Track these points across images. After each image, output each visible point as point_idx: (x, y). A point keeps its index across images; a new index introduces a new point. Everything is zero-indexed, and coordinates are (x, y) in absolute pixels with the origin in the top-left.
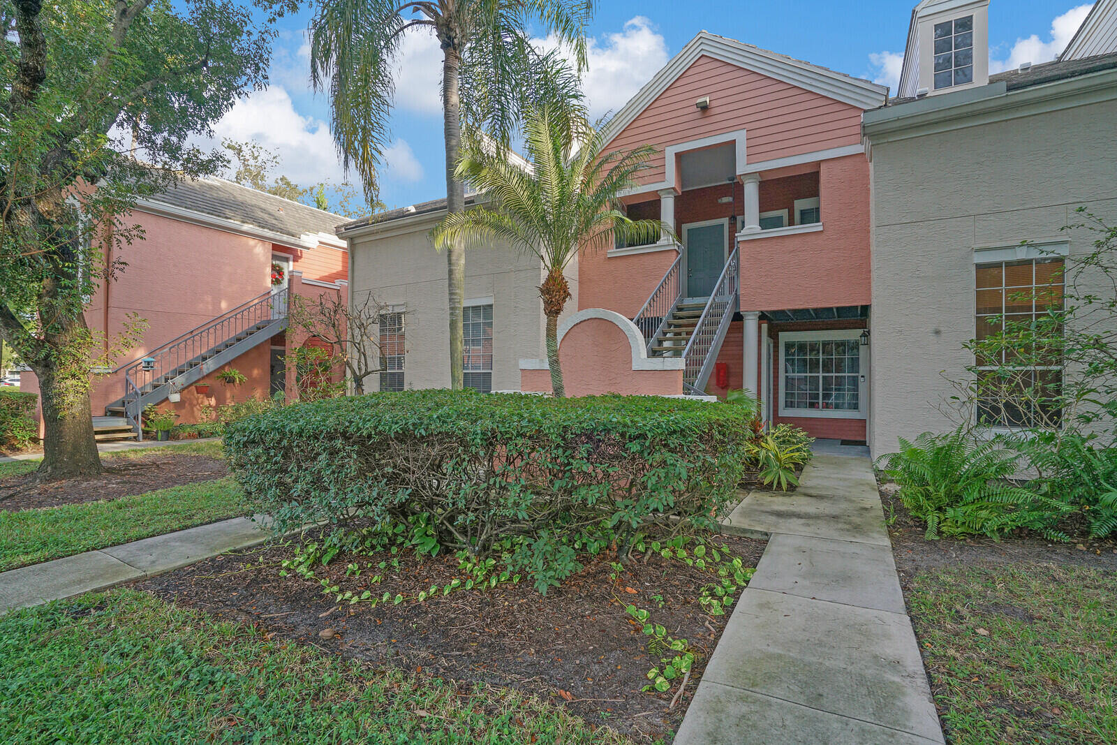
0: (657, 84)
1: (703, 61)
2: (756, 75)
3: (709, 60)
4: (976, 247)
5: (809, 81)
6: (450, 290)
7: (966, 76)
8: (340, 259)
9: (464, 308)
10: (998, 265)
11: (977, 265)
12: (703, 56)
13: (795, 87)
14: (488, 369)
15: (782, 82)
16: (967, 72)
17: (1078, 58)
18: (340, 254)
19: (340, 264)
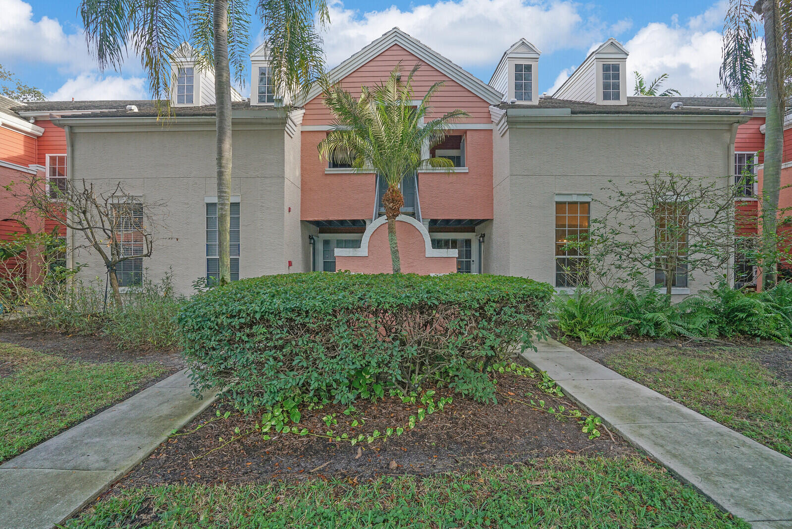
0: (363, 55)
1: (395, 48)
2: (430, 67)
3: (401, 49)
4: (557, 192)
5: (462, 80)
6: (219, 189)
7: (529, 96)
8: (22, 143)
9: (231, 204)
10: (565, 203)
11: (556, 202)
12: (396, 44)
13: (453, 81)
14: (236, 255)
15: (445, 75)
16: (530, 95)
17: (561, 99)
18: (22, 138)
19: (22, 148)
